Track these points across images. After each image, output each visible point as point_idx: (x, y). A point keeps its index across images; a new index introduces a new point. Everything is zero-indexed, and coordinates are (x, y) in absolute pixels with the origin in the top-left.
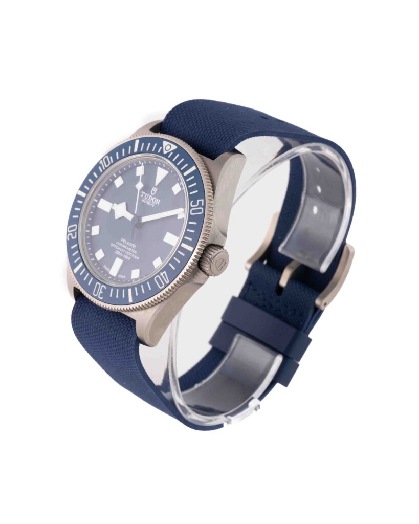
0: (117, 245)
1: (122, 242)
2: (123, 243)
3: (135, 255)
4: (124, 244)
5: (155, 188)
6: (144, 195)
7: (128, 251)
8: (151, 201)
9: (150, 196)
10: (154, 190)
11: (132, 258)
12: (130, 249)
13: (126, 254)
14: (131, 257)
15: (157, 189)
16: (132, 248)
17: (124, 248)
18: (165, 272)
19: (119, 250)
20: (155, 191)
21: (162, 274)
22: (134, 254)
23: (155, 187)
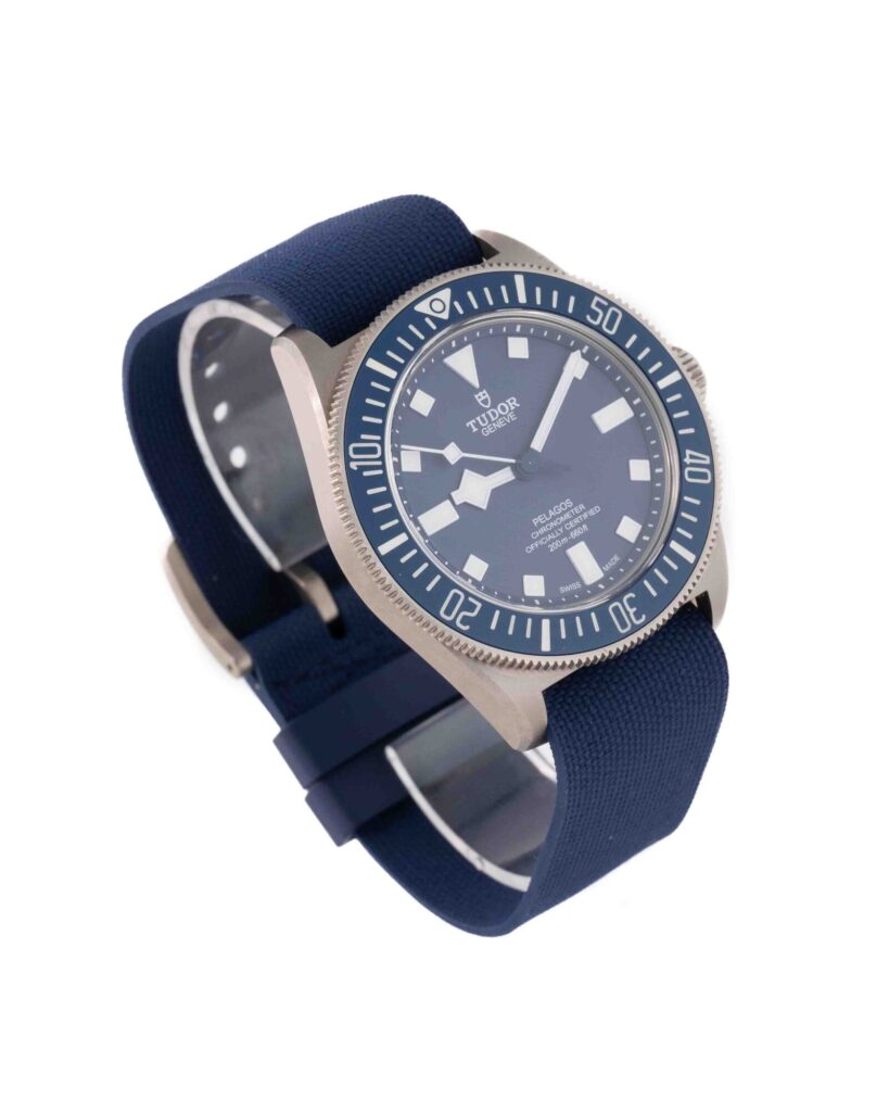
0: (539, 539)
1: (540, 525)
2: (544, 525)
3: (588, 509)
4: (547, 522)
5: (481, 394)
6: (477, 425)
7: (568, 521)
8: (501, 416)
9: (489, 412)
10: (482, 396)
11: (589, 521)
12: (567, 516)
13: (572, 529)
14: (584, 522)
15: (485, 392)
16: (569, 509)
17: (556, 528)
18: (688, 452)
19: (553, 541)
20: (487, 396)
21: (687, 460)
22: (584, 511)
23: (477, 391)
